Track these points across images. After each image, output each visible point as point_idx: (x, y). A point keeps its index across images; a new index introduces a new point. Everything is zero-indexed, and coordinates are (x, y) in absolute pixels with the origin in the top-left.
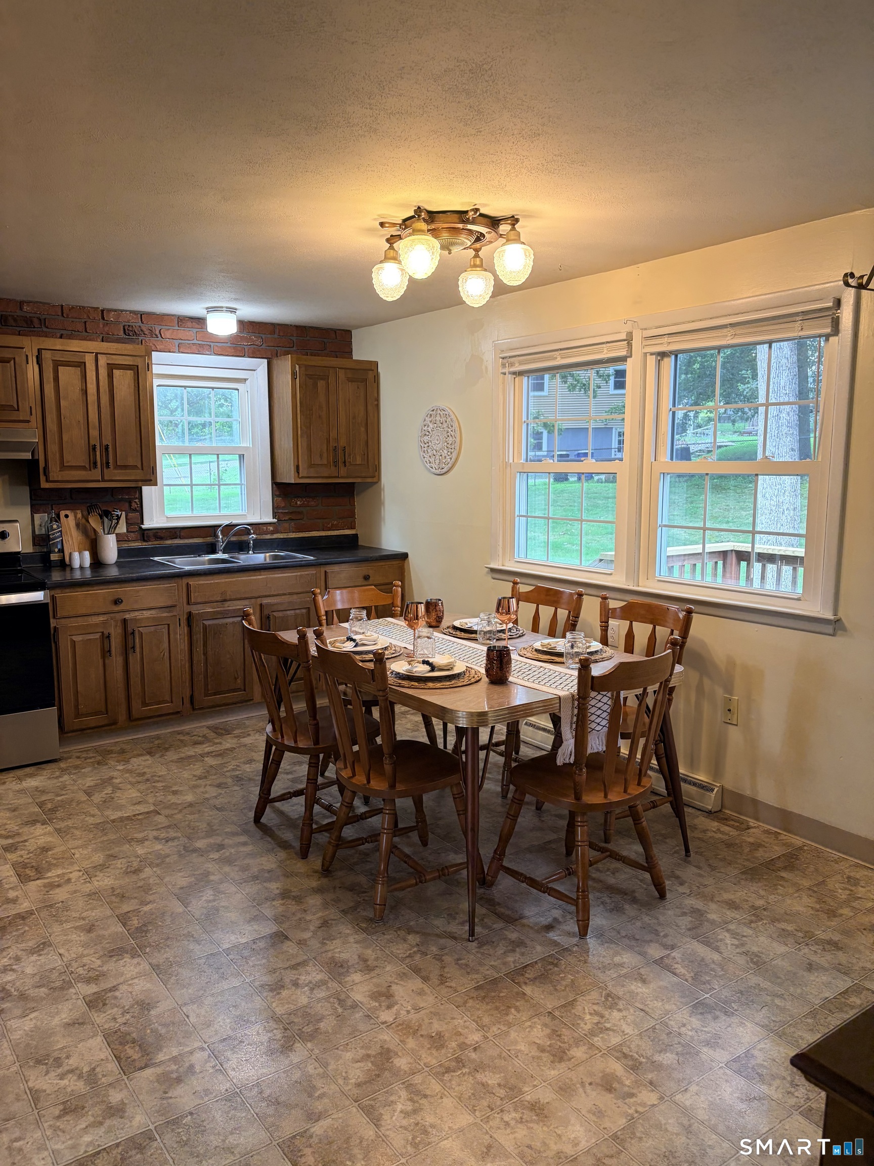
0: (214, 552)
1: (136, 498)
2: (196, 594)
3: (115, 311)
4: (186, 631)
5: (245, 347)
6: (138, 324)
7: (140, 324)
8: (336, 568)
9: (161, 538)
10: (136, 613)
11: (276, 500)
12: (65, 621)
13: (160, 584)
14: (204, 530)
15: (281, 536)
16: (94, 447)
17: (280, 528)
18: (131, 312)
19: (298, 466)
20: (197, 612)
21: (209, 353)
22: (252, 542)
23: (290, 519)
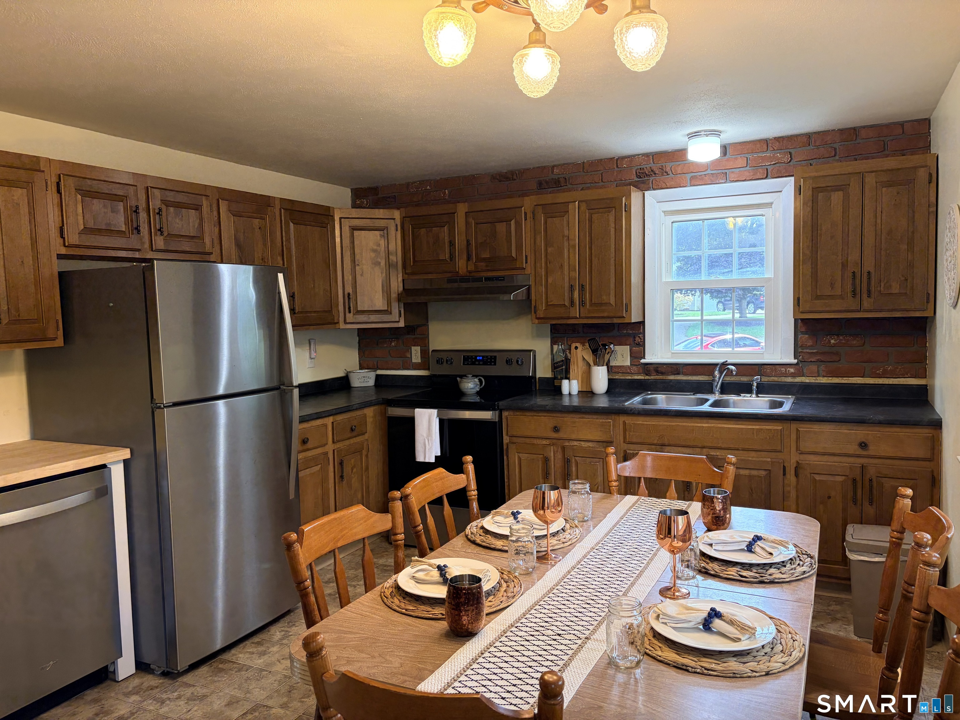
1: (640, 333)
2: (631, 433)
3: (629, 157)
5: (768, 167)
6: (650, 165)
9: (662, 373)
10: (575, 443)
11: (801, 338)
12: (515, 440)
13: (597, 419)
14: (708, 368)
15: (806, 380)
16: (572, 288)
17: (805, 371)
18: (643, 155)
19: (799, 299)
20: (631, 452)
21: (723, 181)
22: (755, 384)
23: (818, 361)
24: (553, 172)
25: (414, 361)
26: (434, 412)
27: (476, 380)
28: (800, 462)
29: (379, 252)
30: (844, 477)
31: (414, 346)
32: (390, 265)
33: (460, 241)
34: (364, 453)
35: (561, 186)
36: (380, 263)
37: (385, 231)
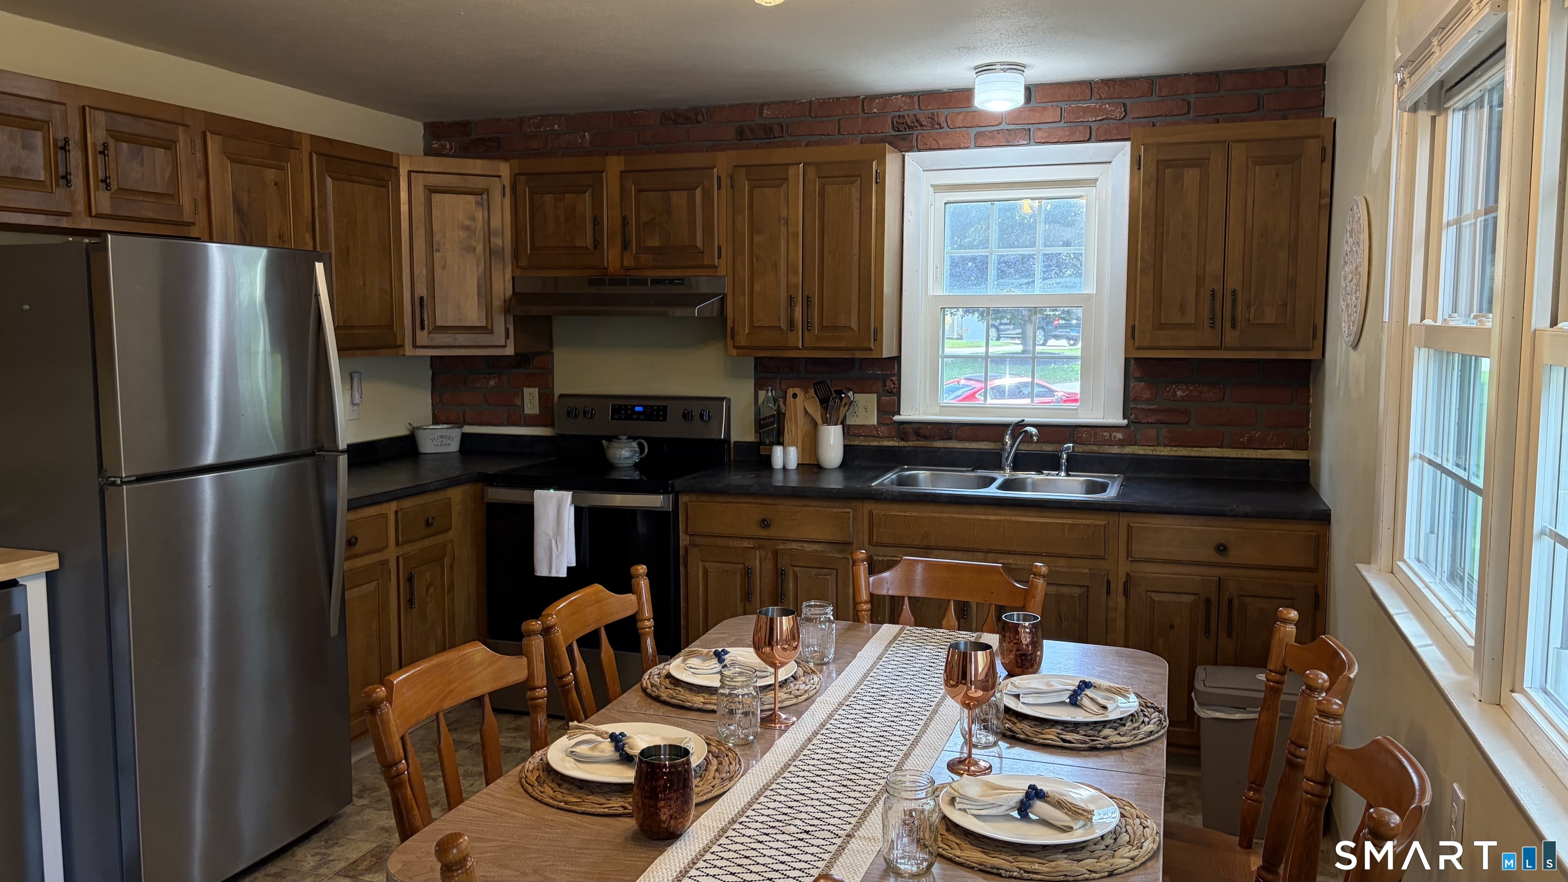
0: (996, 465)
1: (894, 375)
2: (881, 530)
3: (881, 96)
5: (1092, 125)
6: (914, 112)
7: (917, 110)
8: (1155, 521)
9: (926, 438)
10: (794, 546)
11: (1133, 387)
12: (699, 540)
13: (829, 507)
14: (995, 431)
15: (1140, 451)
16: (791, 300)
17: (1138, 437)
18: (904, 94)
19: (1134, 327)
20: (880, 558)
21: (1025, 142)
22: (1065, 456)
23: (1158, 422)
24: (761, 114)
25: (527, 411)
26: (568, 495)
27: (635, 444)
28: (1132, 574)
29: (474, 232)
30: (1192, 598)
31: (529, 386)
32: (492, 253)
33: (610, 217)
34: (447, 561)
35: (774, 138)
36: (475, 248)
37: (485, 197)
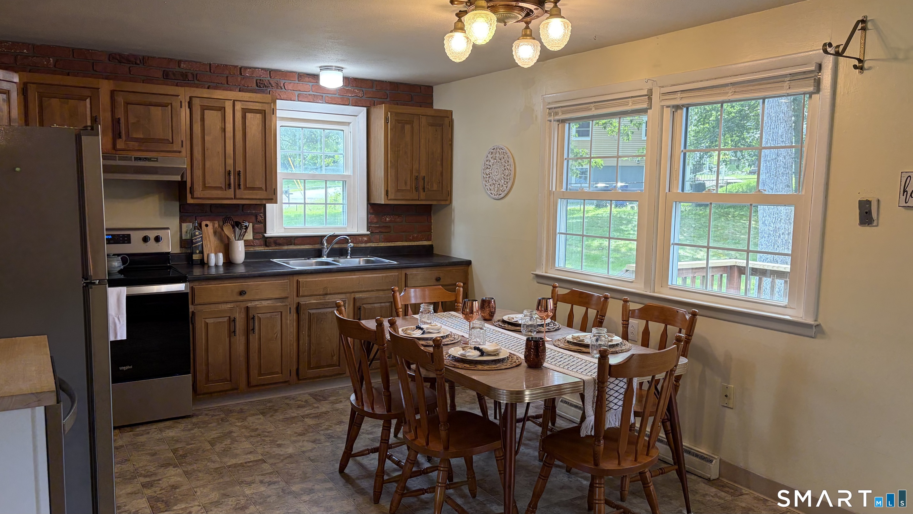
0: (320, 255)
1: (261, 213)
2: (303, 289)
3: (250, 68)
4: (295, 317)
5: (350, 98)
6: (267, 79)
7: (269, 79)
8: (414, 271)
9: (280, 245)
10: (257, 303)
11: (370, 217)
12: (200, 308)
13: (276, 280)
14: (317, 239)
15: (373, 245)
16: (229, 173)
17: (372, 239)
18: (262, 69)
19: (387, 191)
20: (304, 303)
21: (321, 102)
22: (350, 249)
23: (380, 232)
24: (179, 66)
26: (124, 289)
27: (120, 258)
33: (103, 117)
35: (188, 80)
37: (7, 95)
